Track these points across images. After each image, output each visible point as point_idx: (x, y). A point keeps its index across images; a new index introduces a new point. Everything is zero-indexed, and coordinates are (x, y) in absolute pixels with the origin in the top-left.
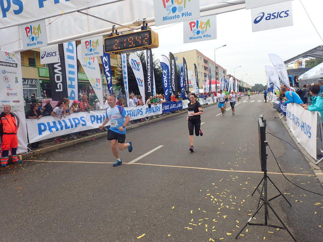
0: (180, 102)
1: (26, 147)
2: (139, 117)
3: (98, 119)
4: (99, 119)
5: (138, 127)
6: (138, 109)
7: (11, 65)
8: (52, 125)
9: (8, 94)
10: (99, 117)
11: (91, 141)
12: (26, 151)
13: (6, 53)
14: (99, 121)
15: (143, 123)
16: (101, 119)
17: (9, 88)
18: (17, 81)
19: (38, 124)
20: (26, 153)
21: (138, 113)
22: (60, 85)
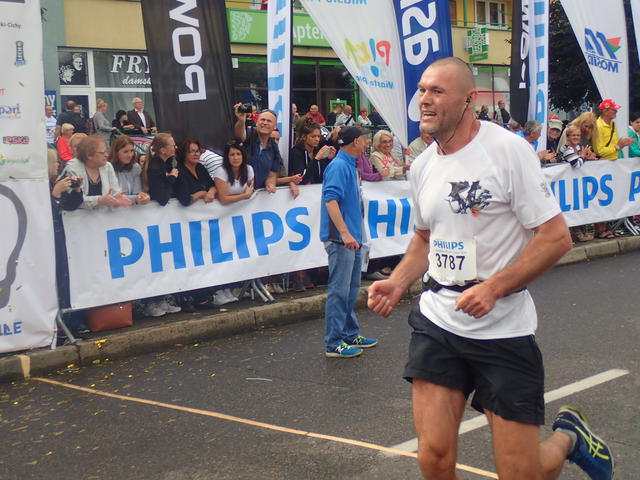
1: (47, 317)
2: (595, 214)
3: (375, 219)
4: (382, 219)
5: (578, 262)
6: (587, 180)
8: (165, 237)
10: (383, 210)
12: (51, 341)
14: (382, 227)
15: (604, 243)
16: (390, 219)
19: (109, 232)
20: (49, 347)
21: (587, 199)
22: (194, 76)
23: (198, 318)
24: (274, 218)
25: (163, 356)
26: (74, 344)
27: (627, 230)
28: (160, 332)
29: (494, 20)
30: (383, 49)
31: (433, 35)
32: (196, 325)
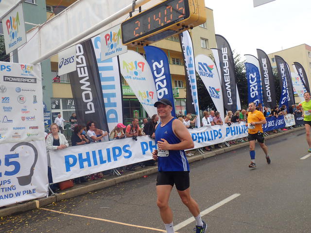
0: (281, 117)
1: (45, 187)
2: (217, 141)
4: (154, 147)
5: (213, 156)
6: (214, 131)
7: (28, 80)
8: (84, 157)
9: (23, 119)
11: (141, 178)
12: (47, 194)
13: (22, 65)
15: (220, 150)
17: (24, 111)
18: (35, 101)
19: (65, 157)
20: (46, 197)
21: (215, 136)
22: (90, 105)
23: (96, 183)
24: (119, 148)
25: (85, 197)
26: (54, 195)
27: (226, 146)
28: (84, 189)
29: (180, 86)
30: (151, 94)
31: (166, 90)
32: (95, 185)
